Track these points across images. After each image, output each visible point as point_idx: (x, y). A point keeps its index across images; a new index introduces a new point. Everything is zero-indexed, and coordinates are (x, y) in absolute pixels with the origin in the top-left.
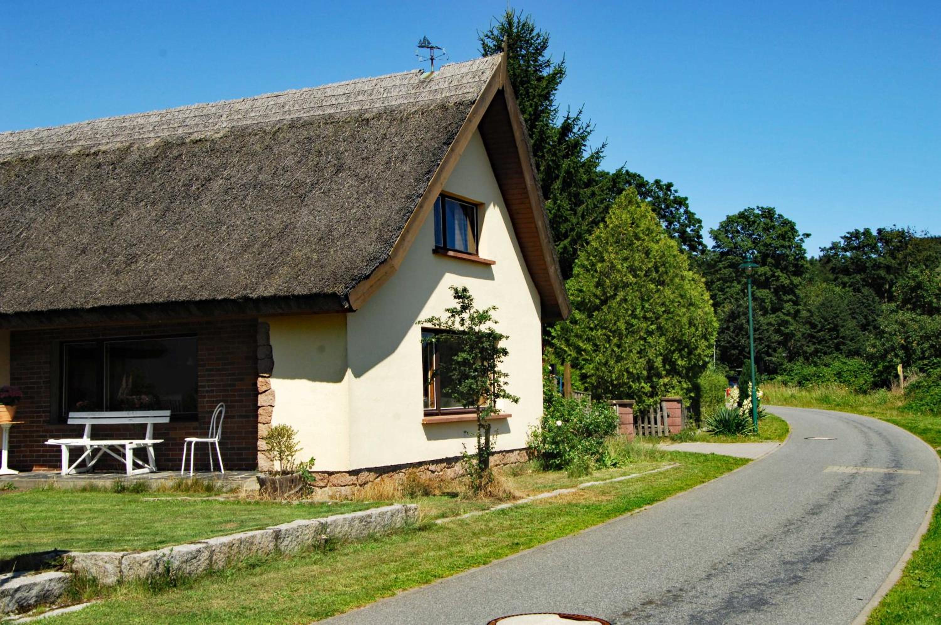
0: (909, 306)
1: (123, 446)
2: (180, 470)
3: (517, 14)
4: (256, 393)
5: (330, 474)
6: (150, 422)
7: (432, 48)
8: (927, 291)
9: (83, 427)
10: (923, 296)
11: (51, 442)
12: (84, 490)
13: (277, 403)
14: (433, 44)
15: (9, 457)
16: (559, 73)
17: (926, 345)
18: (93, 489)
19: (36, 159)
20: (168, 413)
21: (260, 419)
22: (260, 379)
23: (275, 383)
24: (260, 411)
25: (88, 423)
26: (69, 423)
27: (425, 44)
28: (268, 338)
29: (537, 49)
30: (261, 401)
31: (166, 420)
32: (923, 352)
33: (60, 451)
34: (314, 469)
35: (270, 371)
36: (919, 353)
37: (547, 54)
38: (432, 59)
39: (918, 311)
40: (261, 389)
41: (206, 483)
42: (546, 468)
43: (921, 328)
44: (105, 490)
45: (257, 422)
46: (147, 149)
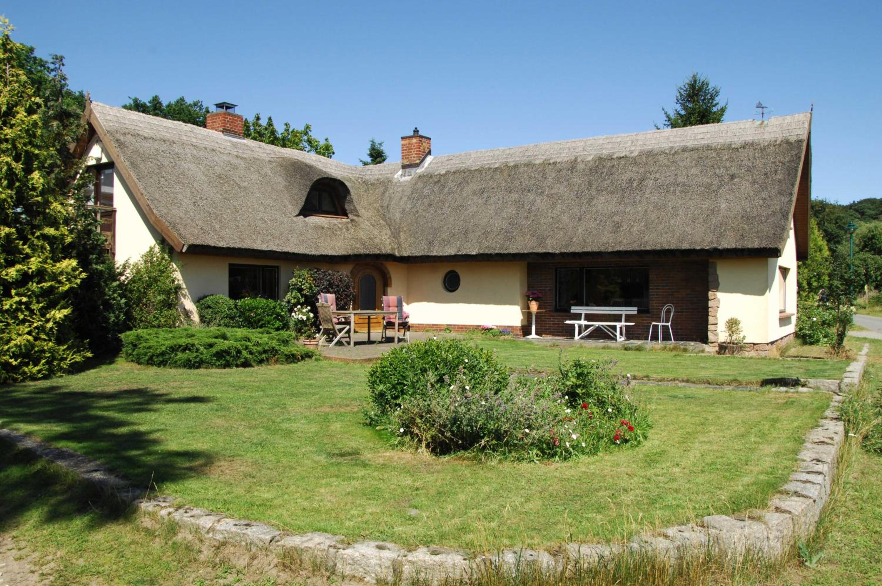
0: (867, 249)
1: (615, 326)
2: (658, 340)
3: (699, 75)
4: (707, 299)
5: (754, 344)
6: (624, 313)
7: (763, 108)
8: (878, 240)
9: (581, 314)
10: (875, 244)
11: (568, 322)
12: (604, 348)
13: (721, 306)
14: (763, 106)
15: (536, 329)
16: (723, 110)
17: (878, 273)
18: (608, 348)
19: (516, 166)
20: (636, 309)
21: (710, 314)
22: (710, 293)
23: (720, 295)
24: (710, 310)
25: (583, 313)
26: (572, 311)
27: (760, 106)
28: (716, 271)
29: (711, 96)
30: (710, 303)
31: (636, 313)
32: (876, 277)
33: (574, 327)
34: (745, 341)
35: (716, 288)
36: (874, 277)
37: (717, 99)
38: (763, 114)
39: (872, 252)
40: (710, 298)
41: (682, 347)
42: (805, 343)
43: (876, 263)
44: (617, 349)
45: (708, 315)
46: (589, 161)
